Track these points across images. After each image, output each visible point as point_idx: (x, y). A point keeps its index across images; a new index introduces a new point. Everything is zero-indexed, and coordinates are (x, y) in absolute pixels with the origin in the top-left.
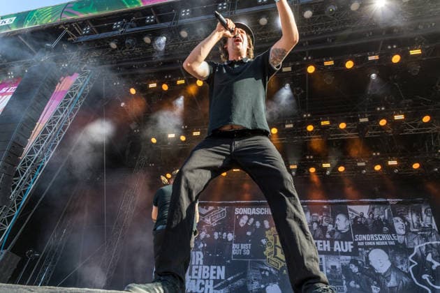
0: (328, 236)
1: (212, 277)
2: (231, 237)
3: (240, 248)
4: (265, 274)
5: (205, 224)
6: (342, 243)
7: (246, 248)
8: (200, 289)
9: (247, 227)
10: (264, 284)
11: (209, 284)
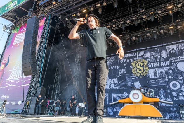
0: (158, 60)
2: (118, 67)
3: (122, 71)
4: (133, 79)
6: (164, 62)
7: (124, 71)
8: (109, 88)
10: (133, 82)
11: (112, 85)
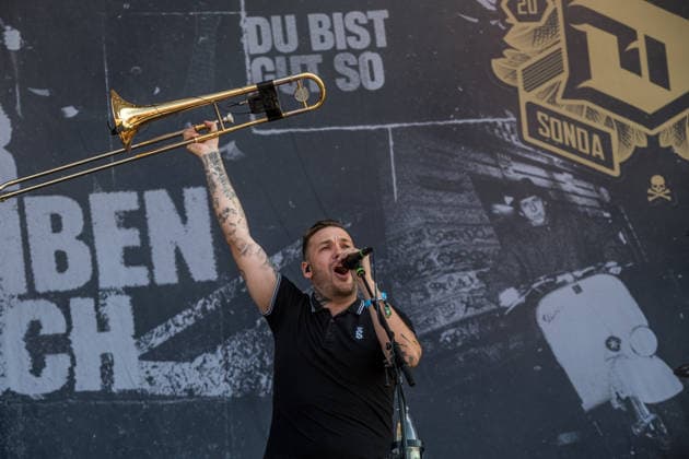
1: (117, 274)
3: (305, 48)
4: (517, 217)
8: (37, 369)
10: (522, 279)
11: (103, 325)
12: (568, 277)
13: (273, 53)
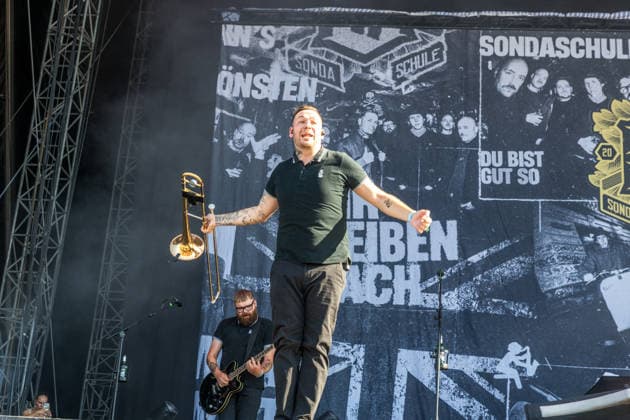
1: (415, 256)
2: (469, 129)
3: (505, 165)
4: (595, 243)
5: (372, 85)
7: (528, 165)
8: (378, 294)
9: (525, 99)
10: (595, 270)
11: (407, 277)
12: (616, 272)
13: (491, 167)
